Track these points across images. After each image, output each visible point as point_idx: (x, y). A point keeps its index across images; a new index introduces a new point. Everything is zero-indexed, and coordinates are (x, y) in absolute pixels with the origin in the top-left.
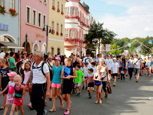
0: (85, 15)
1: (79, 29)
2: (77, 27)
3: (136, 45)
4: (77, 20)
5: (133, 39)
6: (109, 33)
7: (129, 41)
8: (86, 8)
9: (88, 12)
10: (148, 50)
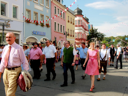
0: (86, 24)
1: (83, 32)
2: (82, 31)
3: (119, 41)
4: (82, 27)
5: (117, 37)
6: (101, 34)
7: (114, 38)
8: (87, 20)
9: (88, 22)
10: (126, 43)
